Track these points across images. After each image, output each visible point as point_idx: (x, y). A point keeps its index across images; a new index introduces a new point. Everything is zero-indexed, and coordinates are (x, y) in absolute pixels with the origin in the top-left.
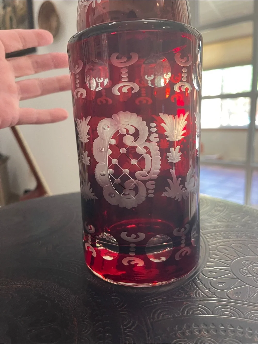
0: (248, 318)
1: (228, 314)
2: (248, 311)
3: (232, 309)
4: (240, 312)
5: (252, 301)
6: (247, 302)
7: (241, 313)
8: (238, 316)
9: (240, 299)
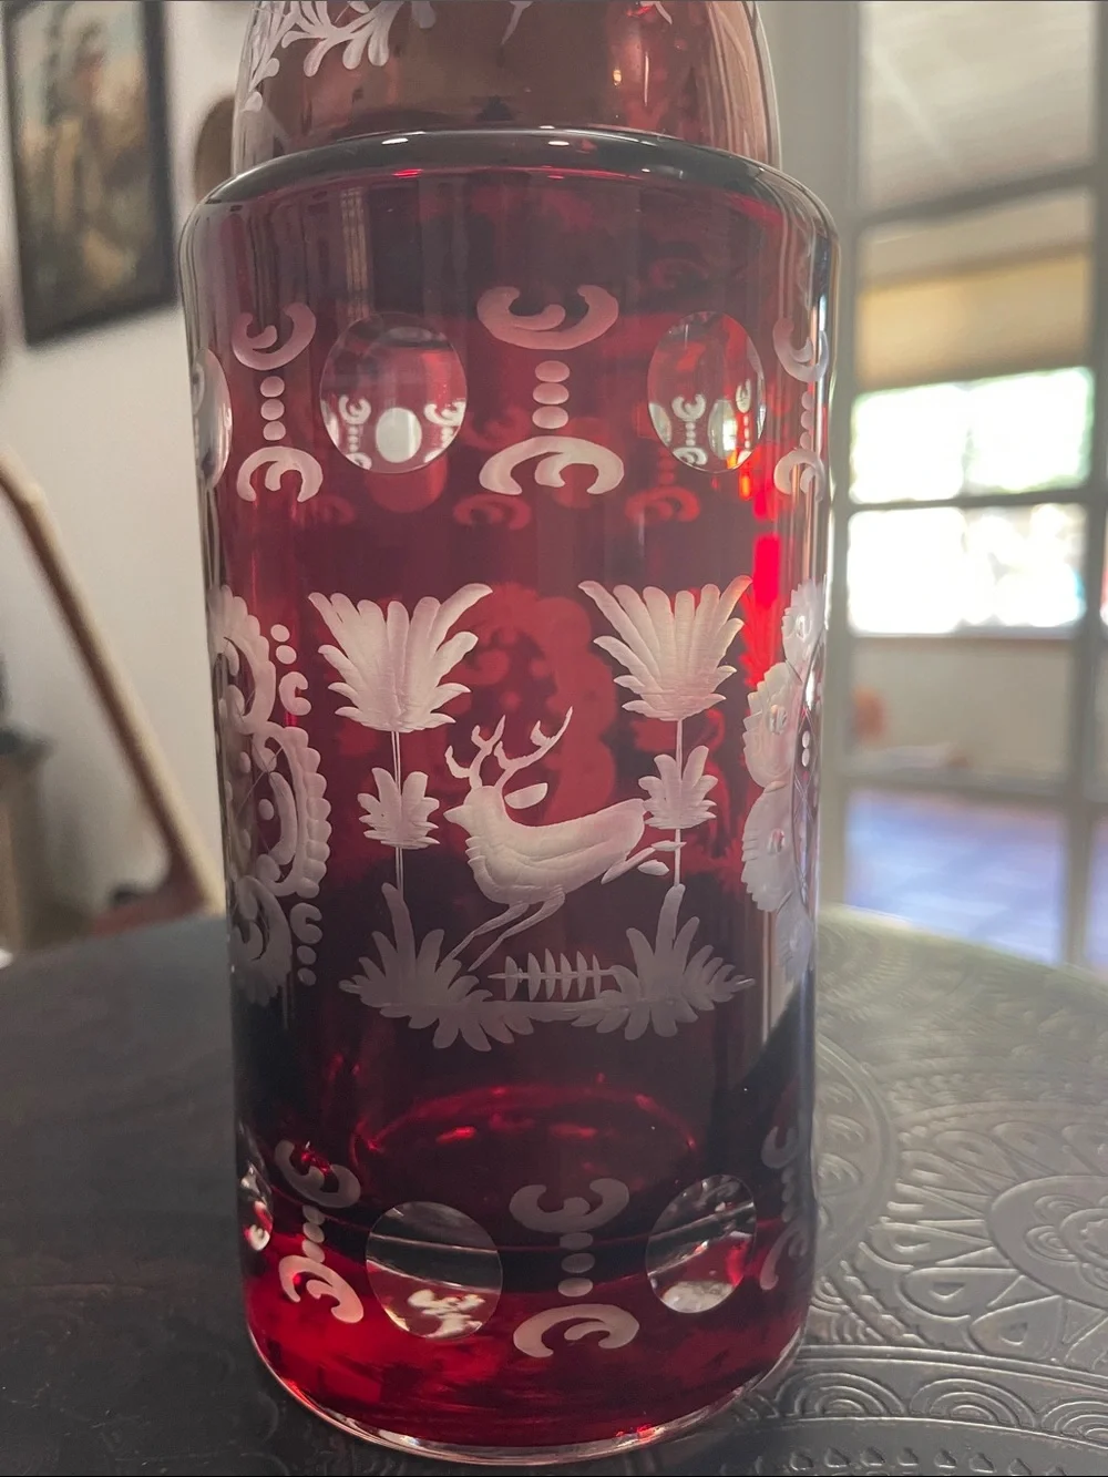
0: (1055, 1429)
1: (972, 1412)
2: (1055, 1402)
3: (988, 1392)
4: (1023, 1406)
5: (1073, 1360)
6: (1052, 1364)
7: (1027, 1409)
8: (1013, 1421)
9: (1023, 1354)
